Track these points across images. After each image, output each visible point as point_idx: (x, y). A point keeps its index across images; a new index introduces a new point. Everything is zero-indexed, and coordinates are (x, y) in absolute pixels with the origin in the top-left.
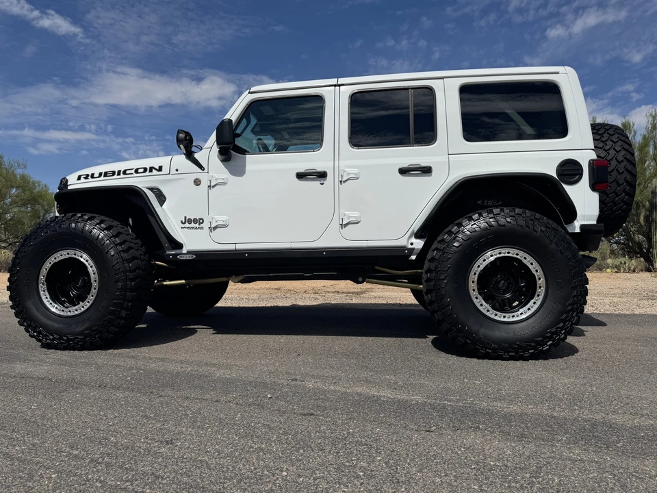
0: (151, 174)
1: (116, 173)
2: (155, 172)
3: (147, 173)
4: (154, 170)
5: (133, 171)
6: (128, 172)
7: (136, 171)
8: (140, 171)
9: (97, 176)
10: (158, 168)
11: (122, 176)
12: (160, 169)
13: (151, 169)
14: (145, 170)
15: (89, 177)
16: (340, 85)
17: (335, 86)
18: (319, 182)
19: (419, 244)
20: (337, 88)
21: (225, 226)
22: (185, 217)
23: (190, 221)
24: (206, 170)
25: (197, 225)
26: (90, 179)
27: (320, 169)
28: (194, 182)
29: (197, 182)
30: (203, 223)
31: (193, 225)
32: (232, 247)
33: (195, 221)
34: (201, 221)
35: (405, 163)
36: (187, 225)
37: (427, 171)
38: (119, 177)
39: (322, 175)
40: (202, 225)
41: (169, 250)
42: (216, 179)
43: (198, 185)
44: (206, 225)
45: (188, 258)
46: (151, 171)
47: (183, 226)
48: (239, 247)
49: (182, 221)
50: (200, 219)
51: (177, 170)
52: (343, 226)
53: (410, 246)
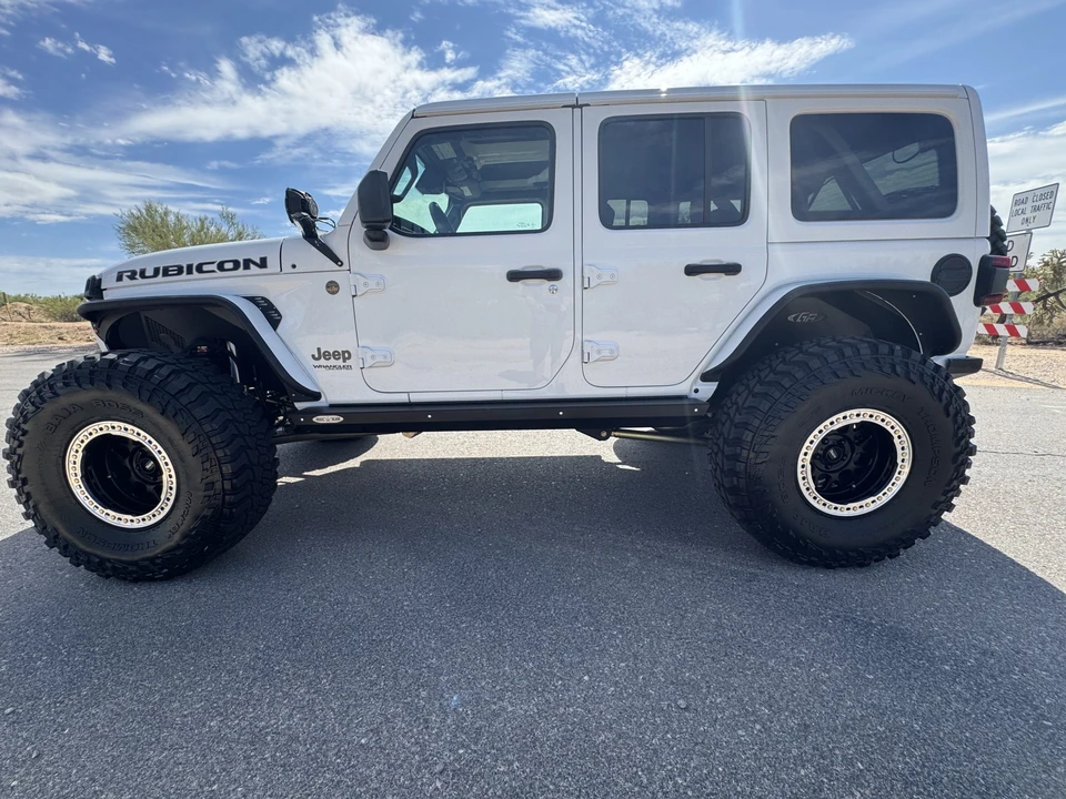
0: (247, 272)
1: (185, 269)
2: (254, 269)
3: (241, 271)
4: (252, 266)
7: (221, 267)
8: (230, 265)
9: (152, 274)
10: (258, 262)
11: (195, 274)
12: (264, 263)
13: (247, 264)
14: (236, 264)
15: (138, 276)
16: (581, 107)
17: (573, 107)
19: (707, 390)
20: (577, 111)
21: (389, 364)
22: (319, 349)
23: (327, 355)
24: (346, 266)
25: (340, 363)
26: (140, 281)
27: (548, 265)
28: (328, 287)
29: (332, 287)
30: (349, 358)
31: (332, 362)
32: (403, 398)
33: (336, 355)
34: (346, 355)
35: (697, 257)
36: (323, 362)
37: (732, 271)
38: (190, 276)
39: (552, 277)
40: (348, 363)
42: (366, 284)
43: (333, 293)
44: (355, 362)
45: (331, 422)
47: (317, 363)
48: (415, 398)
49: (313, 356)
50: (344, 352)
52: (588, 364)
53: (694, 395)
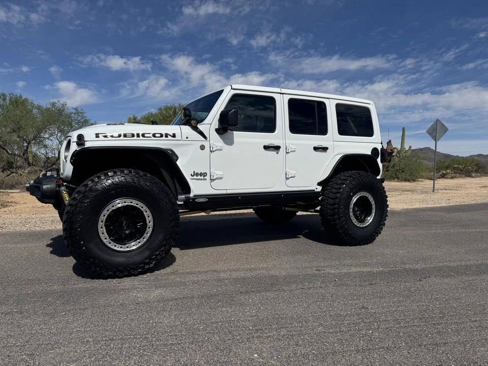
0: (167, 139)
2: (170, 138)
3: (164, 138)
4: (169, 136)
5: (151, 135)
6: (146, 135)
7: (154, 135)
8: (159, 135)
9: (117, 136)
10: (172, 135)
11: (141, 138)
12: (174, 136)
13: (167, 135)
14: (162, 136)
16: (283, 94)
17: (281, 93)
18: (275, 152)
19: (319, 189)
20: (282, 95)
21: (221, 178)
22: (194, 172)
23: (197, 175)
24: (208, 140)
25: (202, 177)
27: (276, 144)
28: (201, 147)
29: (202, 147)
30: (206, 176)
31: (199, 177)
32: (224, 192)
33: (201, 174)
35: (317, 144)
36: (195, 177)
37: (325, 149)
39: (277, 148)
40: (205, 177)
41: (181, 194)
42: (216, 146)
43: (202, 149)
44: (208, 177)
45: (203, 201)
46: (166, 136)
47: (193, 178)
48: (229, 192)
49: (191, 175)
50: (204, 173)
51: (187, 138)
52: (287, 179)
53: (316, 190)
